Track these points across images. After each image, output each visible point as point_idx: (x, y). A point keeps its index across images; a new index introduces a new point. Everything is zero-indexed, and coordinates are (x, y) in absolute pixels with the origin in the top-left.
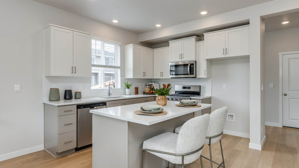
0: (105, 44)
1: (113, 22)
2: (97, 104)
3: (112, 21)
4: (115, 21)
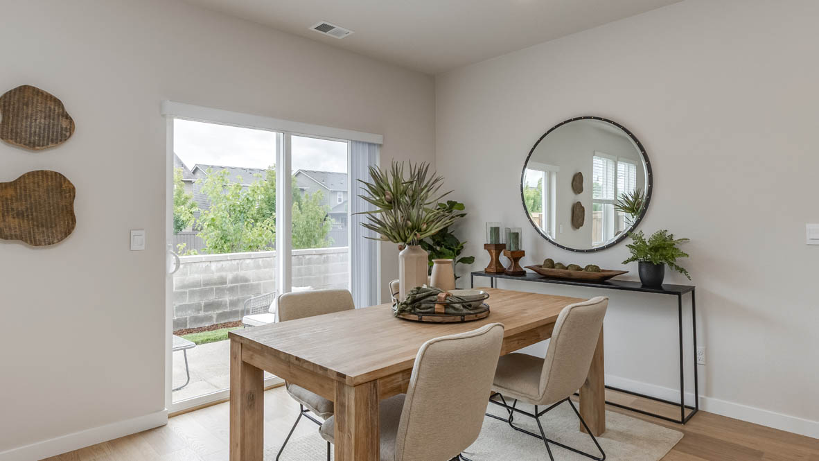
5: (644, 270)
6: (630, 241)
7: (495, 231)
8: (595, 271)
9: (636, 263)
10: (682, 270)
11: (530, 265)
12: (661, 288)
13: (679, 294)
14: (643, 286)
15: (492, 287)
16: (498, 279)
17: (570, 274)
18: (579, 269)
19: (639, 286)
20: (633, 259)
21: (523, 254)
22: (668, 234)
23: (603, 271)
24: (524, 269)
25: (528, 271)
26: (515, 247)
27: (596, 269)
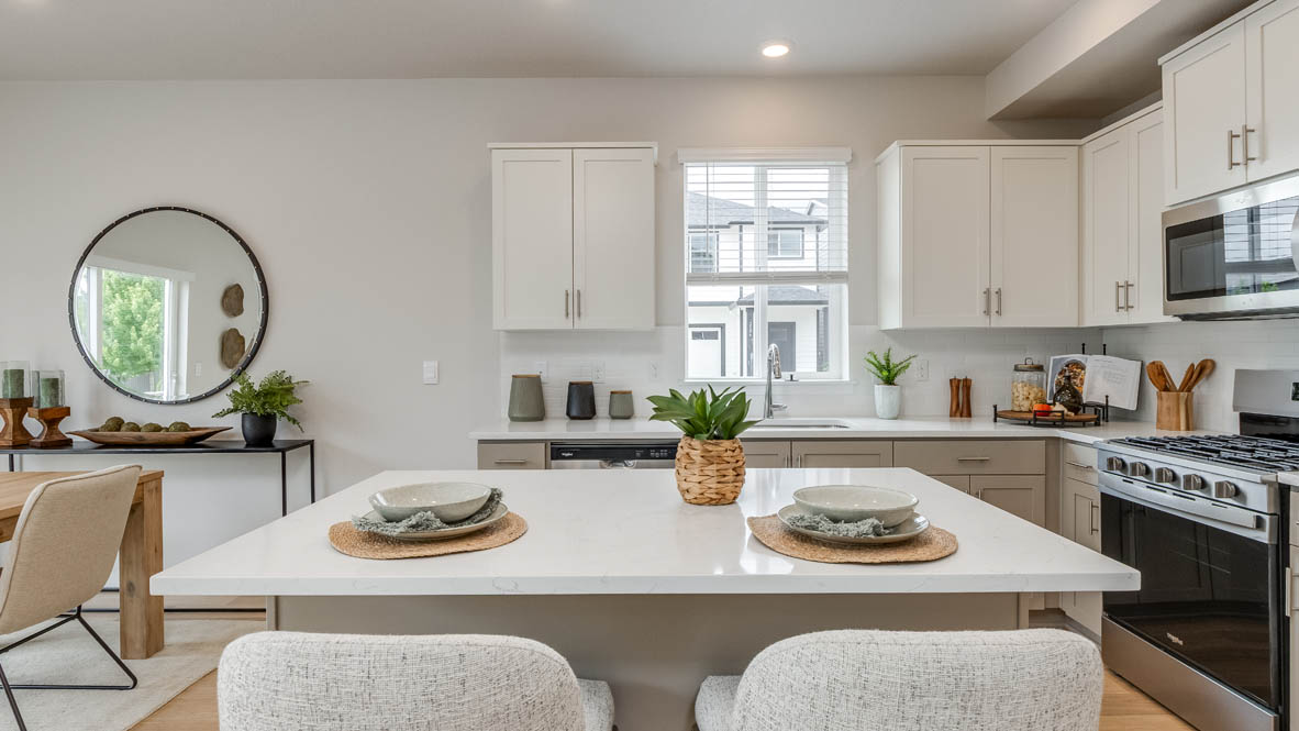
0: (769, 171)
1: (765, 57)
2: (638, 449)
3: (761, 53)
4: (775, 51)
5: (247, 425)
6: (237, 387)
7: (18, 376)
8: (180, 430)
9: (239, 415)
10: (294, 421)
11: (81, 429)
12: (271, 445)
13: (283, 451)
14: (247, 446)
15: (12, 469)
16: (25, 456)
17: (141, 438)
18: (157, 429)
19: (242, 447)
20: (235, 410)
21: (67, 411)
22: (286, 375)
23: (194, 429)
24: (69, 436)
25: (76, 439)
26: (51, 402)
27: (184, 427)
